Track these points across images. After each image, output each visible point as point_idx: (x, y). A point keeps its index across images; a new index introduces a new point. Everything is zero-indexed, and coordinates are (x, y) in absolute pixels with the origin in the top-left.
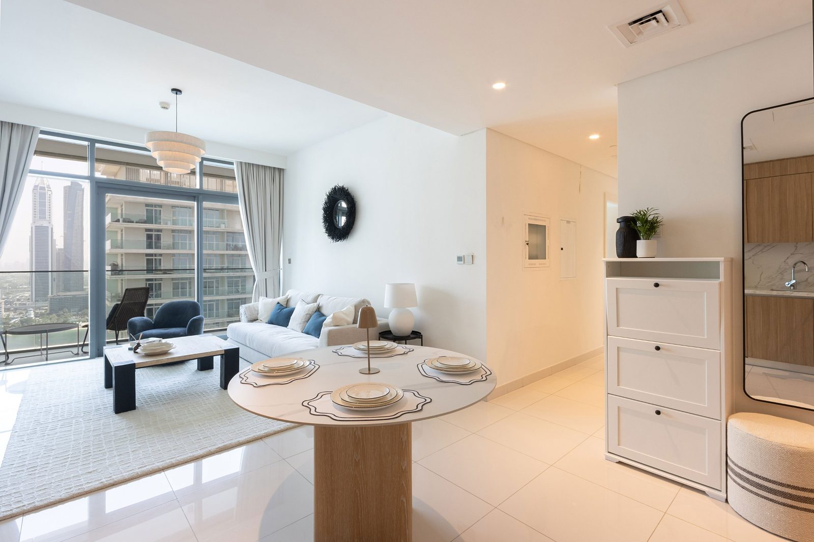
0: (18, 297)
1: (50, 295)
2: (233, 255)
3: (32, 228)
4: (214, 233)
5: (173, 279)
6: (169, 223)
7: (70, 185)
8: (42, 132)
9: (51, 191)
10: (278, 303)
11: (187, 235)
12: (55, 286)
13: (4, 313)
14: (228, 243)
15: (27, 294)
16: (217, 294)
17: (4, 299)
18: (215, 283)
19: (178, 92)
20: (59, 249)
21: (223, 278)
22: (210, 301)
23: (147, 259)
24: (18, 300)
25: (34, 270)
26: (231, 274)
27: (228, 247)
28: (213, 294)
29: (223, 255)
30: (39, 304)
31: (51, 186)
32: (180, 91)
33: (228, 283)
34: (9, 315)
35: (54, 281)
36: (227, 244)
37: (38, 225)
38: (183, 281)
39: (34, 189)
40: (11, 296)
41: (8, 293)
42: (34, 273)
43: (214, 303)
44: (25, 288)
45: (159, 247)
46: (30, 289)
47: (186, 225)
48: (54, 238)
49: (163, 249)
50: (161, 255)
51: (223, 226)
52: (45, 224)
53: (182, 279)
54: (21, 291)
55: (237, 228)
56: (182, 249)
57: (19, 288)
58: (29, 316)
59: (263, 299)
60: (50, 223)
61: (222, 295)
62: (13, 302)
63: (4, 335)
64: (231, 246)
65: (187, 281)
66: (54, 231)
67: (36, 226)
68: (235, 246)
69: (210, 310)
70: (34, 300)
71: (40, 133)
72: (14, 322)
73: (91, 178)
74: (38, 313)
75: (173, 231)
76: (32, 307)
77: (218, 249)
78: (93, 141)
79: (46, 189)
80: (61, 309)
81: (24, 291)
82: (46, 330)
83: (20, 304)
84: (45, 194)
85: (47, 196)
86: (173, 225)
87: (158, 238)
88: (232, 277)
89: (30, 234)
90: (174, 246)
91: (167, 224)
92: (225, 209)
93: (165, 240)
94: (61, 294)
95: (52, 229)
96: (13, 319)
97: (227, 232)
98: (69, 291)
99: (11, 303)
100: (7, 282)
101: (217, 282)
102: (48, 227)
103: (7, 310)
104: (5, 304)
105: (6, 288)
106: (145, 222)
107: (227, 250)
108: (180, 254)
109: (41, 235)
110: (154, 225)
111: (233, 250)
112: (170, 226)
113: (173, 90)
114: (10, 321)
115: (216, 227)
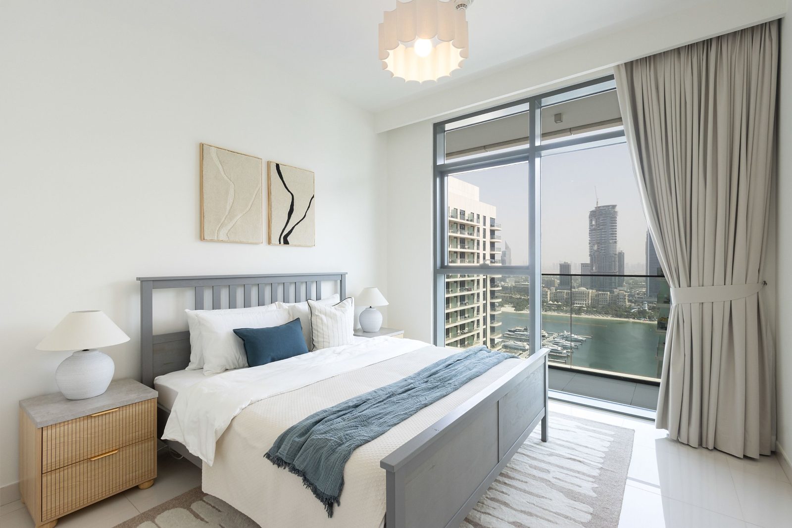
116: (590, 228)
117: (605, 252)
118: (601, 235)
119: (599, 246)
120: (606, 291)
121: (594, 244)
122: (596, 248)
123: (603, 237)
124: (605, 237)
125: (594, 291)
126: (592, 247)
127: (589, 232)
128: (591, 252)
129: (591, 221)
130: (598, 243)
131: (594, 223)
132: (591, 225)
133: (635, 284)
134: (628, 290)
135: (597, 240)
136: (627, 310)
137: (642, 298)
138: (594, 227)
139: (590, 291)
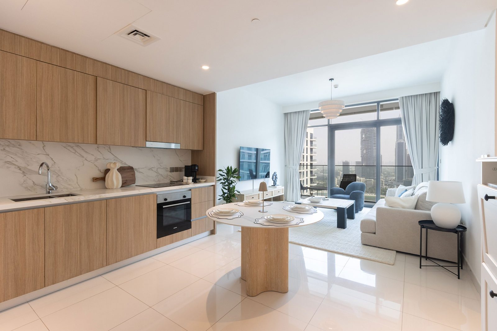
0: (390, 179)
1: (404, 179)
3: (396, 144)
13: (384, 186)
15: (394, 178)
17: (384, 179)
19: (332, 80)
24: (390, 180)
25: (397, 165)
32: (333, 79)
35: (406, 171)
37: (399, 142)
40: (387, 178)
41: (386, 177)
42: (397, 167)
46: (395, 176)
52: (402, 141)
54: (391, 176)
57: (391, 175)
60: (404, 140)
62: (388, 181)
67: (398, 143)
70: (397, 181)
76: (396, 185)
81: (393, 176)
89: (395, 147)
99: (387, 182)
100: (386, 171)
102: (403, 143)
103: (386, 185)
104: (385, 182)
105: (385, 174)
109: (400, 147)
113: (330, 80)
116: (361, 140)
117: (370, 155)
118: (368, 144)
119: (367, 151)
120: (371, 179)
121: (364, 150)
122: (365, 152)
123: (369, 145)
124: (370, 145)
125: (364, 179)
126: (362, 151)
127: (360, 142)
128: (362, 154)
129: (362, 135)
130: (366, 149)
131: (364, 136)
132: (362, 138)
133: (388, 174)
134: (384, 178)
135: (366, 147)
136: (384, 190)
137: (393, 183)
138: (364, 139)
139: (362, 179)
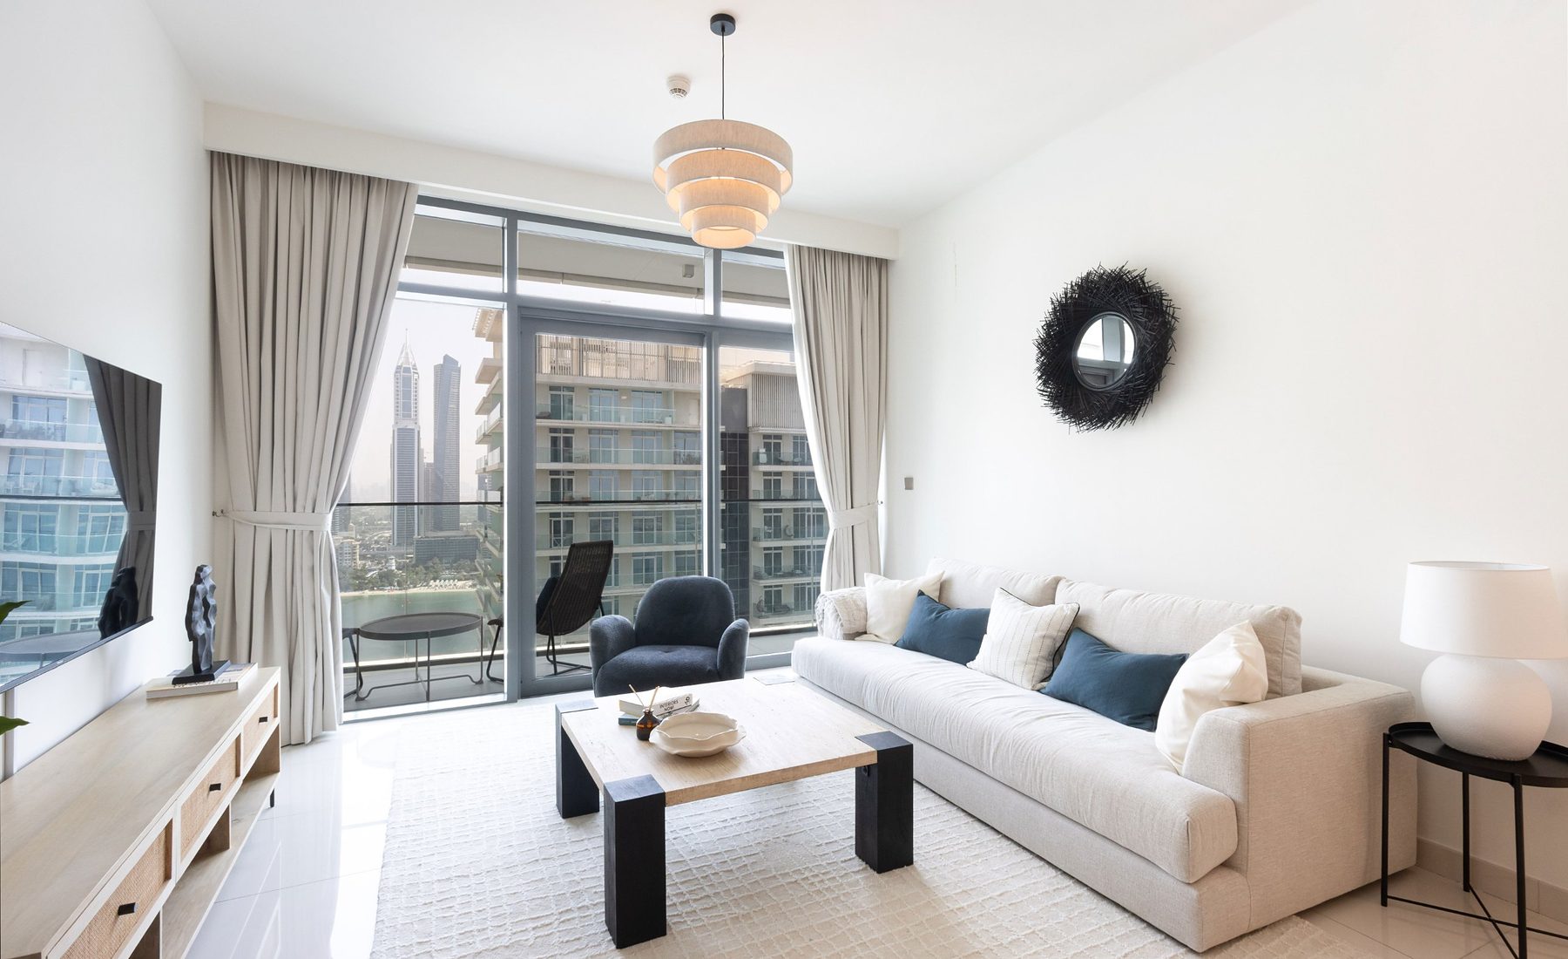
0: (376, 538)
1: (416, 536)
2: (685, 473)
3: (394, 431)
4: (655, 432)
5: (591, 514)
6: (585, 417)
7: (442, 363)
8: (423, 200)
9: (417, 373)
10: (921, 593)
11: (612, 437)
12: (422, 522)
13: (359, 562)
14: (678, 450)
15: (387, 534)
16: (660, 542)
18: (655, 521)
19: (727, 26)
20: (428, 464)
21: (668, 512)
22: (648, 554)
23: (552, 479)
24: (377, 542)
25: (396, 502)
26: (682, 506)
27: (676, 459)
28: (653, 542)
29: (668, 472)
30: (402, 550)
31: (417, 366)
32: (732, 22)
33: (677, 523)
34: (365, 565)
35: (422, 517)
36: (675, 453)
37: (401, 427)
38: (606, 518)
39: (396, 372)
40: (368, 537)
41: (364, 532)
42: (396, 506)
43: (654, 557)
44: (385, 525)
45: (570, 460)
46: (392, 527)
47: (611, 421)
48: (422, 447)
49: (575, 463)
50: (573, 472)
51: (668, 420)
52: (410, 425)
53: (604, 514)
54: (380, 529)
55: (690, 423)
56: (604, 461)
57: (378, 525)
58: (389, 568)
59: (875, 582)
60: (416, 424)
61: (667, 544)
62: (370, 544)
63: (354, 637)
64: (682, 456)
65: (613, 519)
66: (421, 436)
67: (399, 429)
68: (689, 455)
69: (647, 570)
70: (396, 543)
71: (418, 203)
72: (371, 576)
73: (510, 297)
74: (400, 563)
75: (590, 431)
76: (393, 554)
77: (660, 462)
78: (513, 216)
79: (412, 371)
80: (431, 558)
81: (383, 529)
82: (427, 633)
83: (378, 549)
84: (410, 378)
85: (413, 382)
86: (591, 420)
87: (568, 442)
88: (683, 512)
89: (391, 442)
90: (592, 458)
91: (581, 419)
92: (671, 390)
93: (579, 446)
94: (432, 534)
95: (419, 432)
96: (371, 571)
97: (676, 431)
98: (441, 530)
99: (367, 547)
101: (660, 520)
102: (413, 430)
103: (363, 557)
104: (361, 548)
105: (360, 524)
106: (549, 417)
107: (675, 463)
108: (600, 470)
109: (405, 441)
110: (562, 421)
111: (684, 463)
112: (586, 423)
113: (716, 19)
114: (367, 574)
115: (657, 422)
